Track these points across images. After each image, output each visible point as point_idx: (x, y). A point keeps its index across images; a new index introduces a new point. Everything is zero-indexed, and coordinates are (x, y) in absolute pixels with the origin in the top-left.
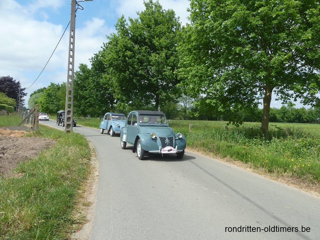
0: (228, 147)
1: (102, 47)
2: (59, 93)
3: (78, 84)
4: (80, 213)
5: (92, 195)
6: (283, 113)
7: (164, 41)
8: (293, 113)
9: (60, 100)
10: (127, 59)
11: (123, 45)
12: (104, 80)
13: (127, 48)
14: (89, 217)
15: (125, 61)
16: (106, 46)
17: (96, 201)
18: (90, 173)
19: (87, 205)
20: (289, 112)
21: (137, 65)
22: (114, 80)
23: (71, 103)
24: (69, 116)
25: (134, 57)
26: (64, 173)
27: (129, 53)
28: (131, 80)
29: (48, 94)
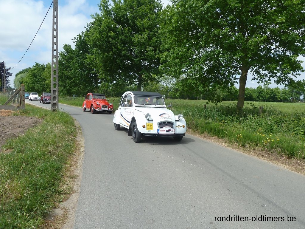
0: (206, 124)
1: (85, 28)
2: (45, 73)
3: (63, 65)
4: (67, 185)
5: (78, 168)
6: (259, 92)
7: (146, 22)
8: (268, 93)
9: (45, 80)
10: (110, 39)
11: (107, 25)
12: (89, 60)
13: (111, 29)
14: (75, 188)
15: (109, 42)
16: (89, 26)
17: (82, 174)
18: (76, 149)
19: (74, 177)
20: (264, 91)
21: (120, 45)
22: (98, 61)
23: (56, 82)
24: (55, 95)
25: (117, 37)
26: (51, 149)
27: (112, 34)
28: (115, 60)
29: (33, 74)
